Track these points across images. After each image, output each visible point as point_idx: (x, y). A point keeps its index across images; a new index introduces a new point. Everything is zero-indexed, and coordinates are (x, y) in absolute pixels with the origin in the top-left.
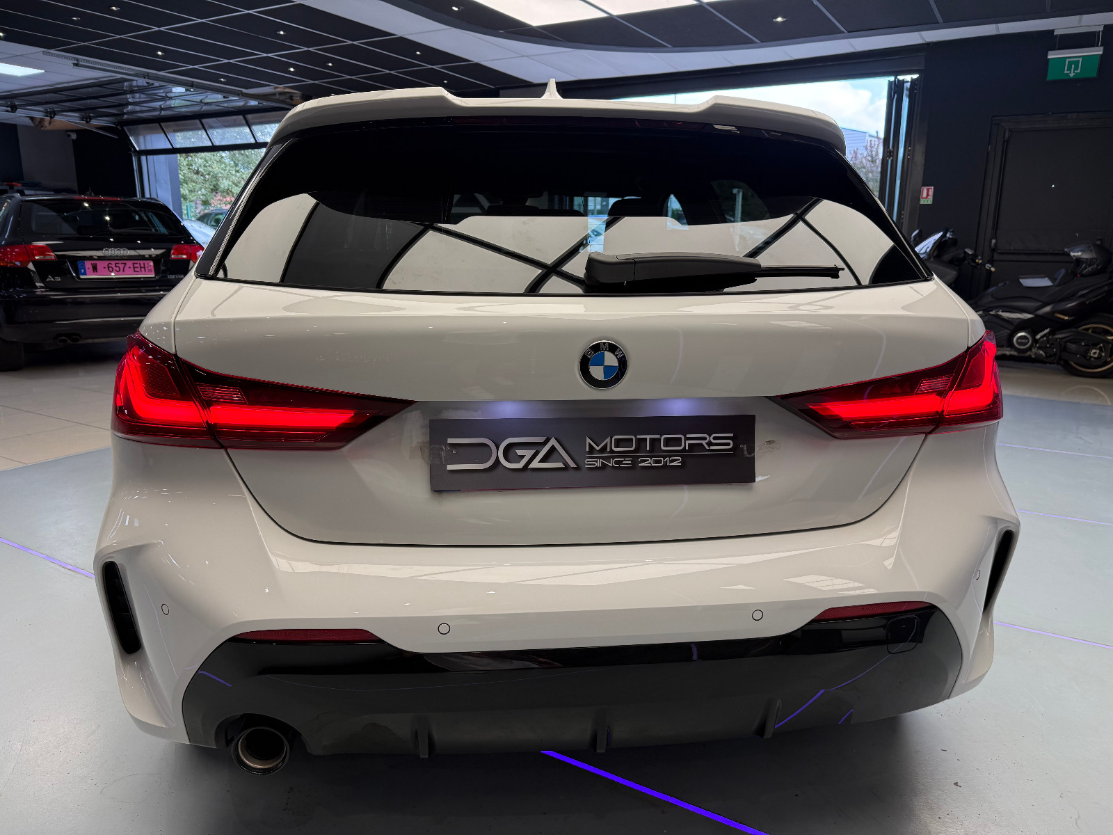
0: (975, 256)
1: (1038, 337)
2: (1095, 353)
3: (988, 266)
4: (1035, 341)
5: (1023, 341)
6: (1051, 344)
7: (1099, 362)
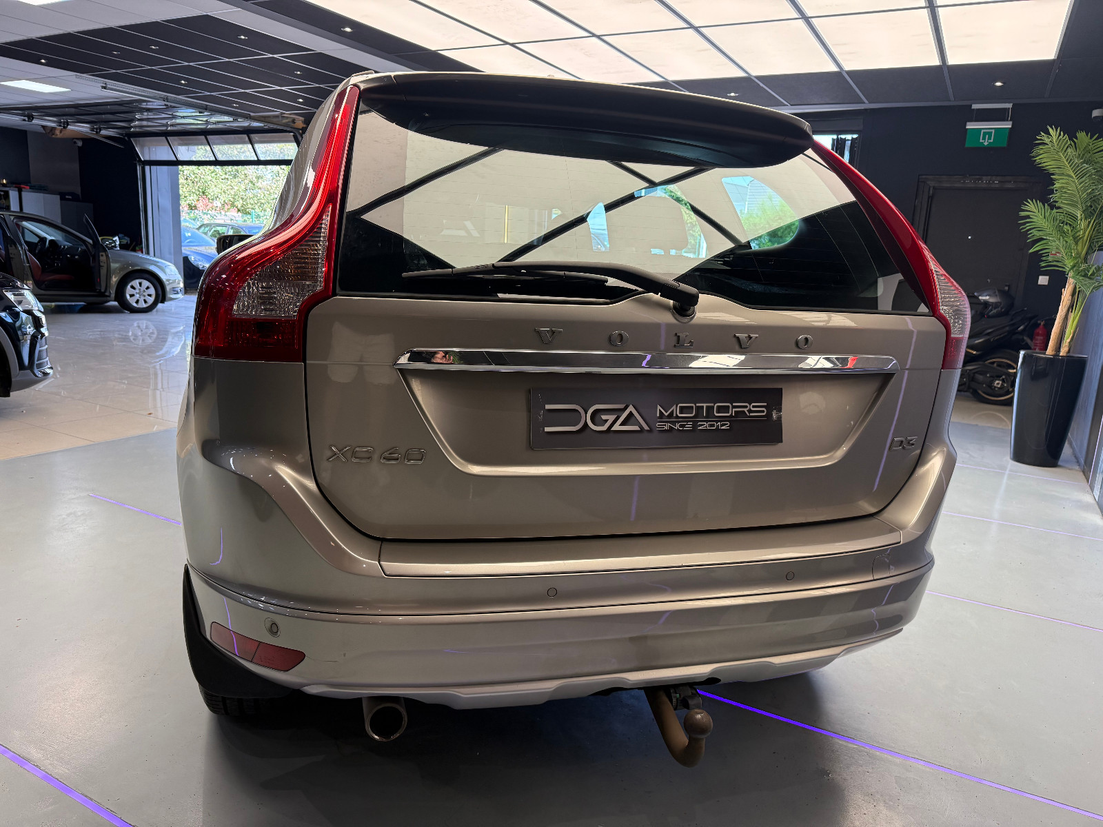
2: (998, 384)
7: (1002, 392)
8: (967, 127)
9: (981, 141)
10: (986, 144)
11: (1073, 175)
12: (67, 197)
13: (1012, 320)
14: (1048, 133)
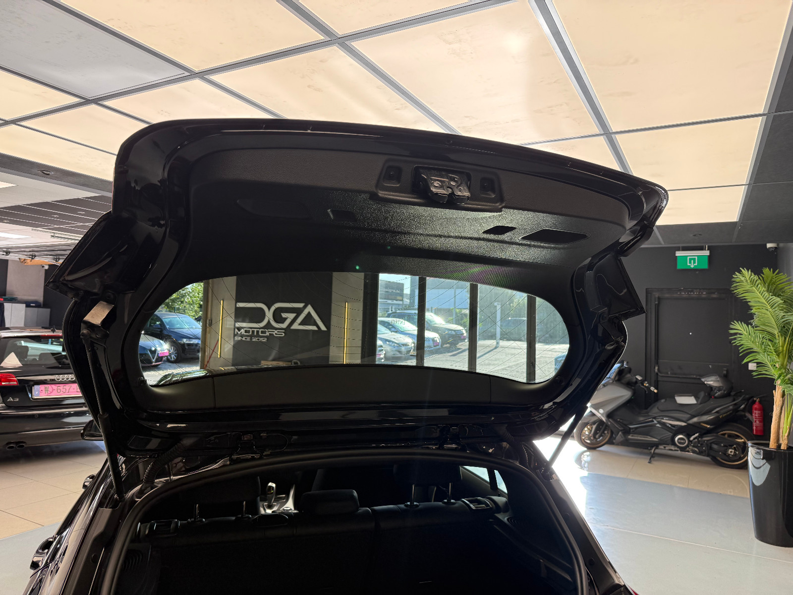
0: (642, 382)
1: (692, 439)
2: (731, 452)
3: (652, 389)
4: (689, 441)
5: (682, 441)
6: (701, 444)
7: (736, 458)
8: (676, 255)
9: (688, 264)
10: (692, 266)
11: (766, 303)
12: (31, 305)
13: (734, 400)
14: (740, 272)
